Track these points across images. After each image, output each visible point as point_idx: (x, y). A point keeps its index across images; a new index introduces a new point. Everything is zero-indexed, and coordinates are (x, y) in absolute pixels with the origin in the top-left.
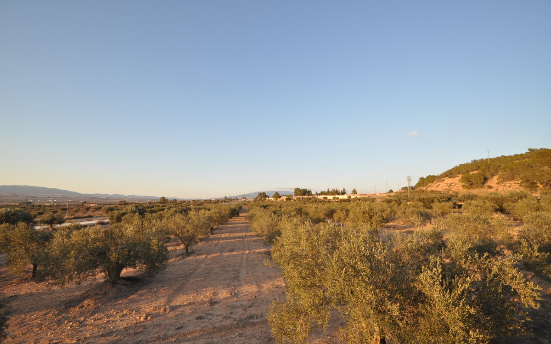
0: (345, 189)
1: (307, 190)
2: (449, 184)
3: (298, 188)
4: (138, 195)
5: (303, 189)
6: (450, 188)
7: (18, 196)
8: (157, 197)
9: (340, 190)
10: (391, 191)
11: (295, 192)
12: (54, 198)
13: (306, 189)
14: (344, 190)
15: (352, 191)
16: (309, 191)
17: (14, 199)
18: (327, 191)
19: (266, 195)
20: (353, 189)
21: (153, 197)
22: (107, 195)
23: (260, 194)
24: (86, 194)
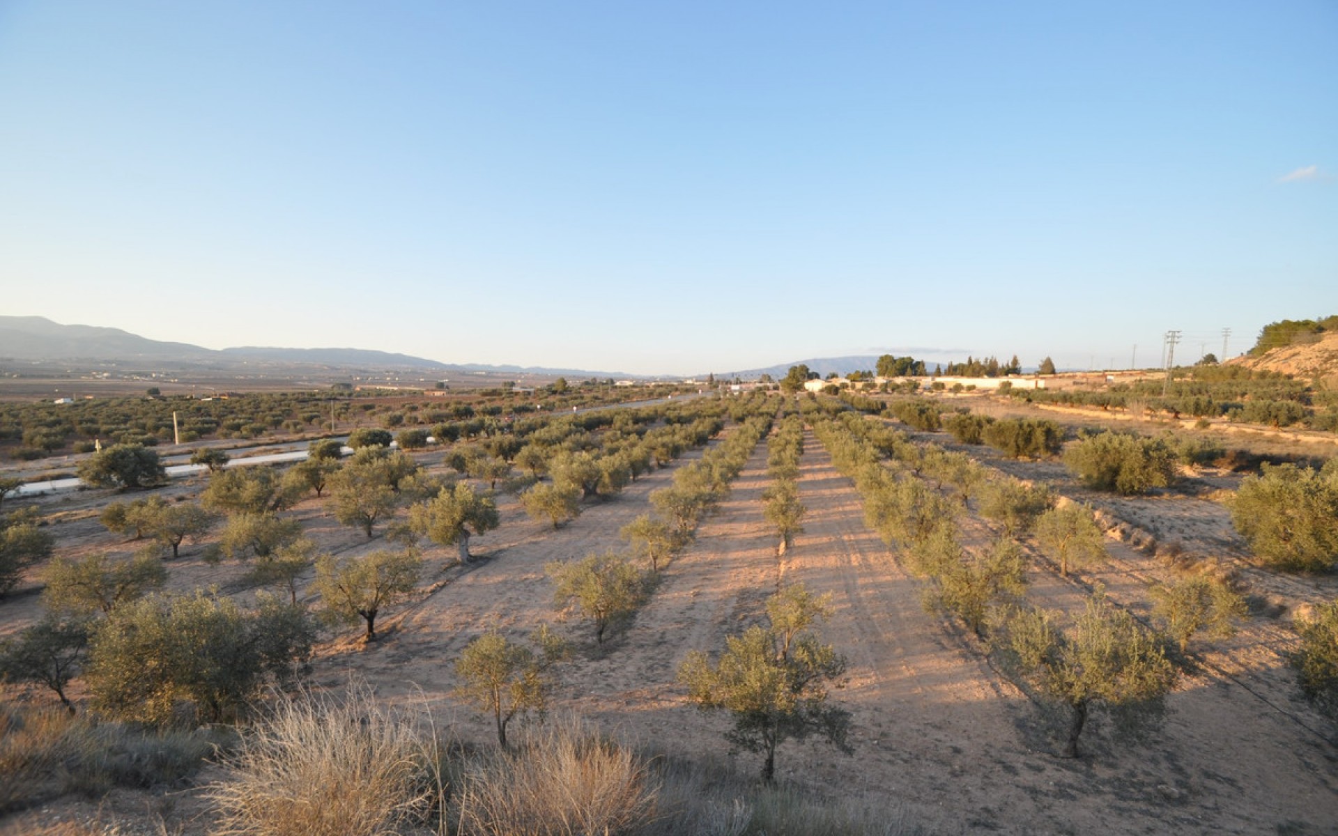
0: (1018, 358)
1: (912, 360)
2: (1330, 352)
3: (887, 356)
4: (548, 367)
5: (903, 359)
6: (1328, 366)
7: (337, 369)
8: (584, 372)
9: (1003, 361)
10: (1211, 358)
11: (878, 366)
12: (397, 373)
13: (910, 358)
14: (1015, 361)
15: (1041, 364)
16: (918, 363)
17: (332, 375)
18: (965, 362)
19: (810, 371)
20: (1044, 359)
21: (576, 371)
22: (489, 366)
23: (794, 369)
24: (453, 365)
